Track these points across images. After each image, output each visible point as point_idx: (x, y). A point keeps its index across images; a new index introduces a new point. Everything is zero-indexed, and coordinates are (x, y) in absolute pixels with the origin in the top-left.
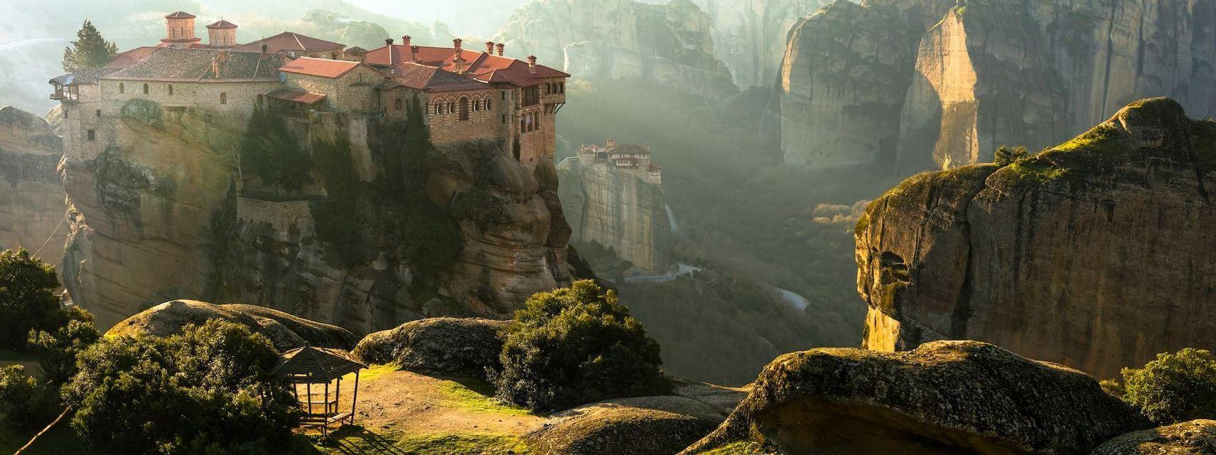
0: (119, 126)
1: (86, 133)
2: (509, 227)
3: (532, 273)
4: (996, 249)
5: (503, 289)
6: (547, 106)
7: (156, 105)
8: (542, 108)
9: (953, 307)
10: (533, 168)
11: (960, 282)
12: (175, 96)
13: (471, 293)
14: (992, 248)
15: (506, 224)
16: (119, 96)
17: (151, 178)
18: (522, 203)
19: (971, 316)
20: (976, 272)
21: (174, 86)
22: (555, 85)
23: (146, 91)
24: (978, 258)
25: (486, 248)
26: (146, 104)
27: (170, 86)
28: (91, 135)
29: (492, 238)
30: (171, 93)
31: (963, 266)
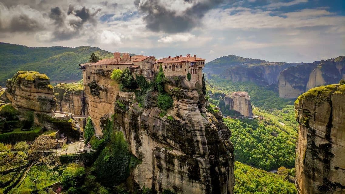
0: (96, 76)
1: (88, 77)
2: (186, 98)
3: (193, 110)
4: (341, 108)
5: (184, 114)
6: (199, 68)
7: (103, 70)
8: (198, 68)
9: (326, 124)
10: (195, 84)
11: (328, 117)
12: (107, 68)
13: (175, 115)
14: (340, 108)
15: (185, 97)
16: (95, 69)
17: (102, 87)
18: (190, 92)
19: (332, 127)
20: (334, 114)
21: (107, 66)
22: (201, 62)
23: (101, 67)
24: (334, 111)
25: (179, 103)
26: (101, 70)
27: (106, 66)
28: (89, 78)
29: (181, 101)
30: (106, 67)
31: (329, 113)
